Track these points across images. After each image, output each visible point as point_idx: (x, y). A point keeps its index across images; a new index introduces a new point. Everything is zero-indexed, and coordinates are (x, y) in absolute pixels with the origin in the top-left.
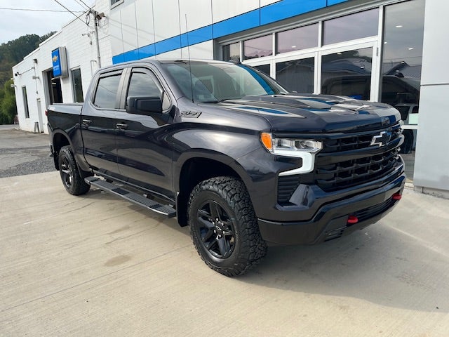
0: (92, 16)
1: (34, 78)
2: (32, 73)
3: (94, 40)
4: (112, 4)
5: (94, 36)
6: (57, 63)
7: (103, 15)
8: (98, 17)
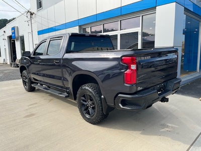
0: (29, 13)
1: (4, 39)
2: (3, 37)
3: (30, 24)
4: (38, 9)
5: (30, 22)
6: (14, 33)
7: (34, 13)
8: (32, 14)
